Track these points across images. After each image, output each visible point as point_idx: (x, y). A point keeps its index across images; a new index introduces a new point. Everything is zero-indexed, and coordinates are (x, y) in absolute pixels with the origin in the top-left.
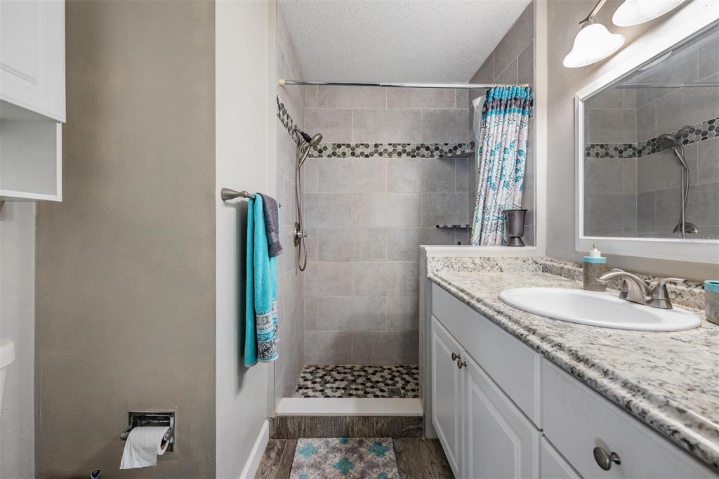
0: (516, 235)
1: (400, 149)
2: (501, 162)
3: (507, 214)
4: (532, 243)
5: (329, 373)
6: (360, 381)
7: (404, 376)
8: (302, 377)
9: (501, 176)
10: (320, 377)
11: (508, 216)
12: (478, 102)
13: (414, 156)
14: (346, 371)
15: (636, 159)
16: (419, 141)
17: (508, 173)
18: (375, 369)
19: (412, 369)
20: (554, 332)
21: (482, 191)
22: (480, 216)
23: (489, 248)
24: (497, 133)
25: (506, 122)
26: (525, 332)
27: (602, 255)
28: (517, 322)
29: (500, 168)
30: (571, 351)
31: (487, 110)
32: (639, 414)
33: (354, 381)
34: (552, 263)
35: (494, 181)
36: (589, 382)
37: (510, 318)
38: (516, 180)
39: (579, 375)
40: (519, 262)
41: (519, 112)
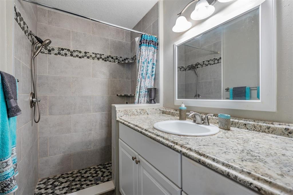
0: (152, 99)
1: (98, 56)
2: (147, 67)
3: (149, 90)
4: (158, 102)
5: (57, 180)
6: (77, 179)
7: (102, 170)
8: (37, 188)
9: (147, 73)
10: (51, 184)
11: (149, 91)
12: (137, 39)
13: (106, 61)
14: (68, 176)
15: (184, 72)
16: (108, 54)
17: (149, 72)
18: (86, 170)
19: (106, 165)
20: (184, 142)
21: (140, 79)
22: (138, 91)
23: (142, 105)
24: (145, 54)
25: (149, 50)
26: (173, 144)
27: (185, 106)
28: (167, 140)
29: (146, 70)
30: (196, 151)
31: (141, 43)
32: (234, 178)
33: (73, 180)
34: (166, 110)
35: (144, 75)
36: (208, 165)
37: (164, 138)
38: (152, 76)
39: (203, 163)
40: (154, 110)
41: (153, 47)
